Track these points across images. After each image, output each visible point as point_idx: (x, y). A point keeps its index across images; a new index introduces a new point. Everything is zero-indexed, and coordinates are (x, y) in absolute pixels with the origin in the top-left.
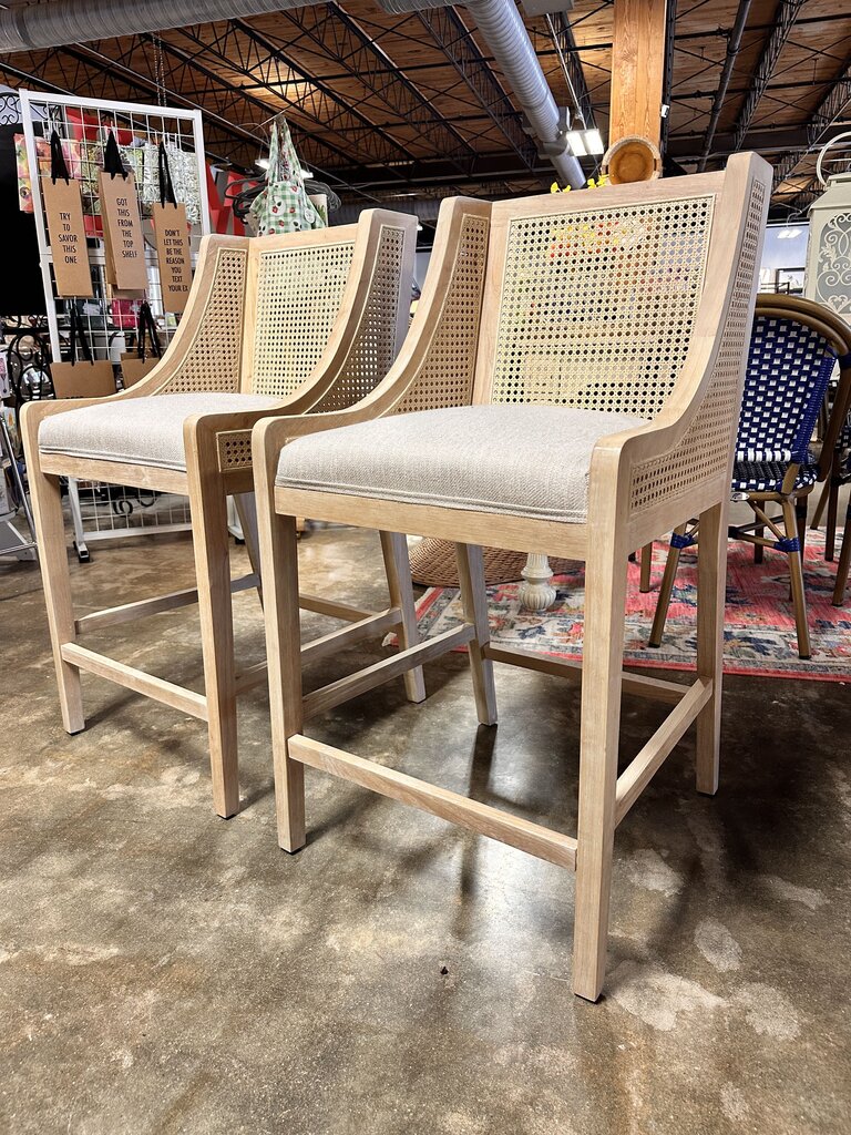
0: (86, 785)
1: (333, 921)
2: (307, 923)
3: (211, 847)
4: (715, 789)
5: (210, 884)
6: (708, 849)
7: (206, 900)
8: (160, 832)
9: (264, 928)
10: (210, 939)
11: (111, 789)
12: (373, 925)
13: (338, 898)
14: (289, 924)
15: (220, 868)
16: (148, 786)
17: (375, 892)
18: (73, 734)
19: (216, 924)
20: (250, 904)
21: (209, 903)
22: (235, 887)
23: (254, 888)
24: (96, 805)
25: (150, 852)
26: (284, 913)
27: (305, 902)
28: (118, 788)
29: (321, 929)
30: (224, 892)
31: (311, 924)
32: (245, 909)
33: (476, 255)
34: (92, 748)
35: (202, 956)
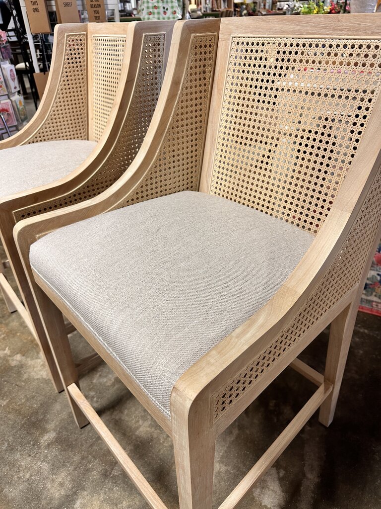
0: (5, 352)
1: (83, 489)
2: (70, 486)
3: (45, 413)
4: (330, 422)
5: (36, 442)
6: (309, 476)
7: (29, 455)
8: (26, 396)
9: (49, 485)
10: (21, 487)
11: (15, 358)
12: (102, 496)
13: (91, 470)
14: (61, 485)
15: (45, 431)
16: (32, 359)
17: (112, 469)
18: (12, 313)
19: (27, 476)
20: (49, 463)
21: (29, 459)
22: (46, 449)
23: (55, 451)
24: (5, 369)
25: (17, 410)
26: (62, 476)
27: (75, 469)
28: (18, 357)
29: (75, 493)
30: (40, 451)
31: (72, 488)
32: (45, 467)
33: (204, 66)
34: (17, 324)
35: (13, 499)
